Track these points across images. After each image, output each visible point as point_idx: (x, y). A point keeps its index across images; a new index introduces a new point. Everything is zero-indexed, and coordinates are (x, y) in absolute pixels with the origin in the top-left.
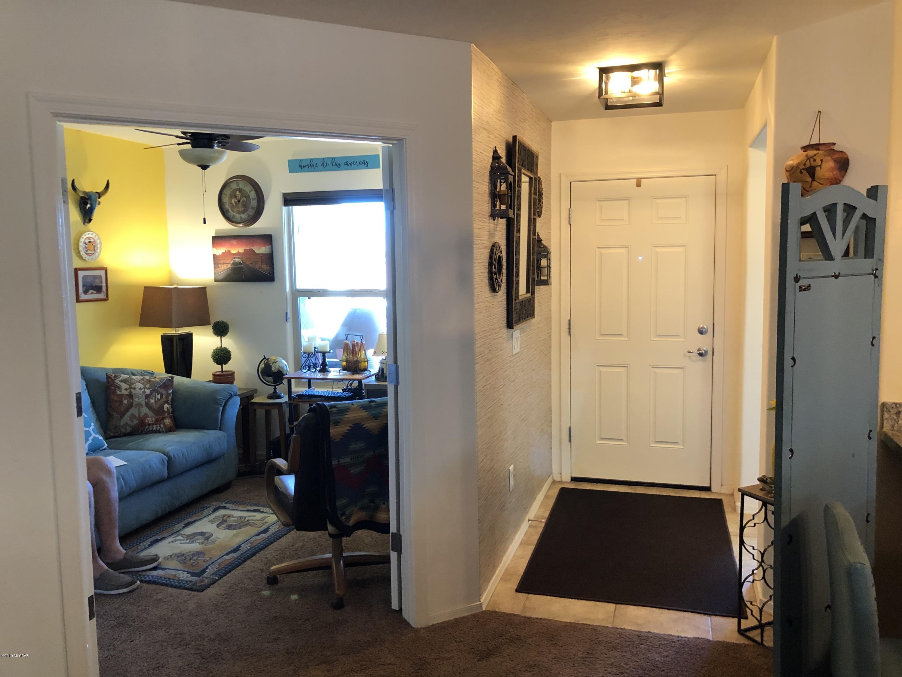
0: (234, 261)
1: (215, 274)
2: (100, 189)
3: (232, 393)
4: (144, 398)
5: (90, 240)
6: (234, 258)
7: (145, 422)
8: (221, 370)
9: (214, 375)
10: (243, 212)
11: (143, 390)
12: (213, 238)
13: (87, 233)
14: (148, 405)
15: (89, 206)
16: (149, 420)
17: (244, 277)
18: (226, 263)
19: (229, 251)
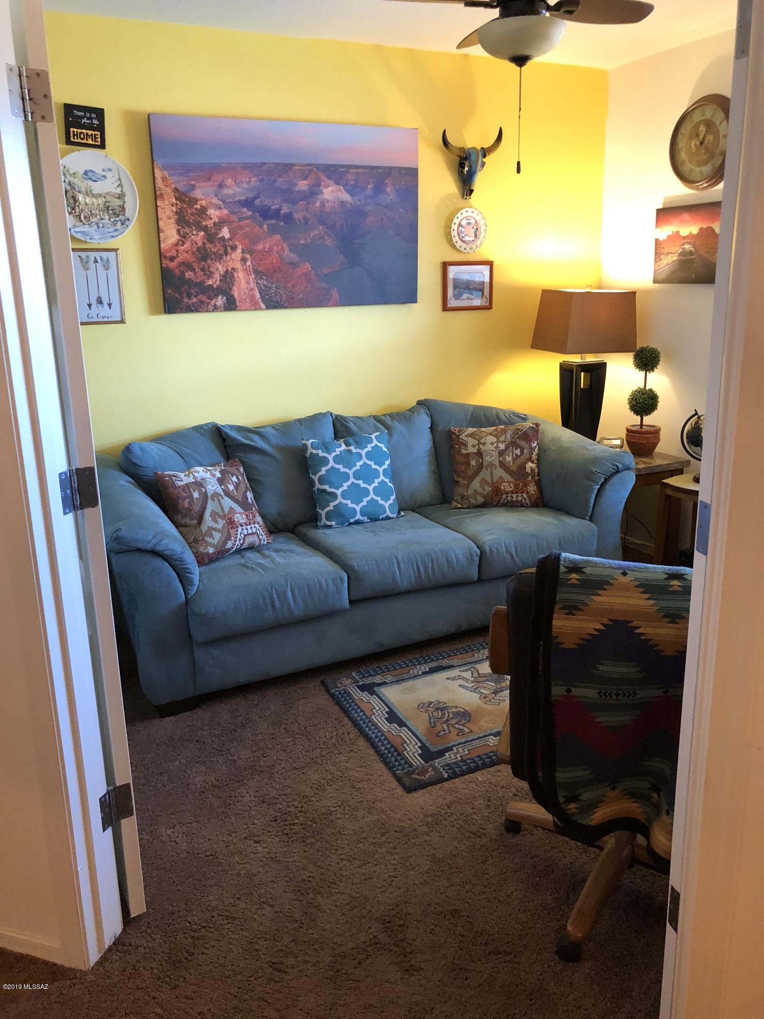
0: (682, 248)
1: (655, 271)
2: (488, 144)
3: (620, 466)
4: (497, 456)
5: (469, 221)
6: (684, 244)
7: (500, 489)
8: (639, 423)
9: (628, 430)
10: (705, 162)
11: (496, 445)
12: (658, 211)
13: (464, 211)
14: (502, 464)
15: (466, 169)
16: (506, 487)
17: (694, 276)
18: (672, 253)
19: (678, 233)
